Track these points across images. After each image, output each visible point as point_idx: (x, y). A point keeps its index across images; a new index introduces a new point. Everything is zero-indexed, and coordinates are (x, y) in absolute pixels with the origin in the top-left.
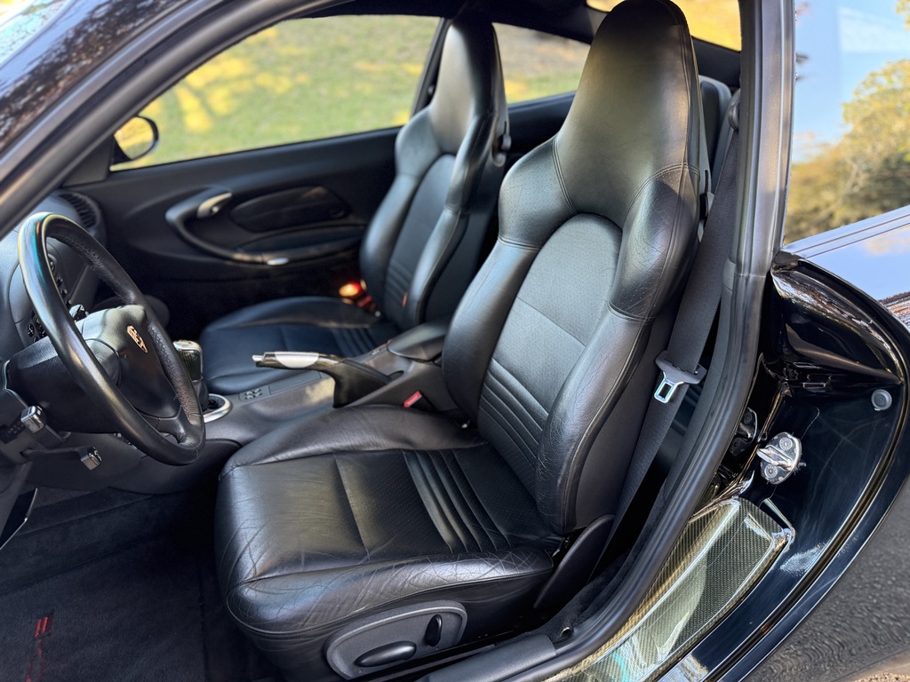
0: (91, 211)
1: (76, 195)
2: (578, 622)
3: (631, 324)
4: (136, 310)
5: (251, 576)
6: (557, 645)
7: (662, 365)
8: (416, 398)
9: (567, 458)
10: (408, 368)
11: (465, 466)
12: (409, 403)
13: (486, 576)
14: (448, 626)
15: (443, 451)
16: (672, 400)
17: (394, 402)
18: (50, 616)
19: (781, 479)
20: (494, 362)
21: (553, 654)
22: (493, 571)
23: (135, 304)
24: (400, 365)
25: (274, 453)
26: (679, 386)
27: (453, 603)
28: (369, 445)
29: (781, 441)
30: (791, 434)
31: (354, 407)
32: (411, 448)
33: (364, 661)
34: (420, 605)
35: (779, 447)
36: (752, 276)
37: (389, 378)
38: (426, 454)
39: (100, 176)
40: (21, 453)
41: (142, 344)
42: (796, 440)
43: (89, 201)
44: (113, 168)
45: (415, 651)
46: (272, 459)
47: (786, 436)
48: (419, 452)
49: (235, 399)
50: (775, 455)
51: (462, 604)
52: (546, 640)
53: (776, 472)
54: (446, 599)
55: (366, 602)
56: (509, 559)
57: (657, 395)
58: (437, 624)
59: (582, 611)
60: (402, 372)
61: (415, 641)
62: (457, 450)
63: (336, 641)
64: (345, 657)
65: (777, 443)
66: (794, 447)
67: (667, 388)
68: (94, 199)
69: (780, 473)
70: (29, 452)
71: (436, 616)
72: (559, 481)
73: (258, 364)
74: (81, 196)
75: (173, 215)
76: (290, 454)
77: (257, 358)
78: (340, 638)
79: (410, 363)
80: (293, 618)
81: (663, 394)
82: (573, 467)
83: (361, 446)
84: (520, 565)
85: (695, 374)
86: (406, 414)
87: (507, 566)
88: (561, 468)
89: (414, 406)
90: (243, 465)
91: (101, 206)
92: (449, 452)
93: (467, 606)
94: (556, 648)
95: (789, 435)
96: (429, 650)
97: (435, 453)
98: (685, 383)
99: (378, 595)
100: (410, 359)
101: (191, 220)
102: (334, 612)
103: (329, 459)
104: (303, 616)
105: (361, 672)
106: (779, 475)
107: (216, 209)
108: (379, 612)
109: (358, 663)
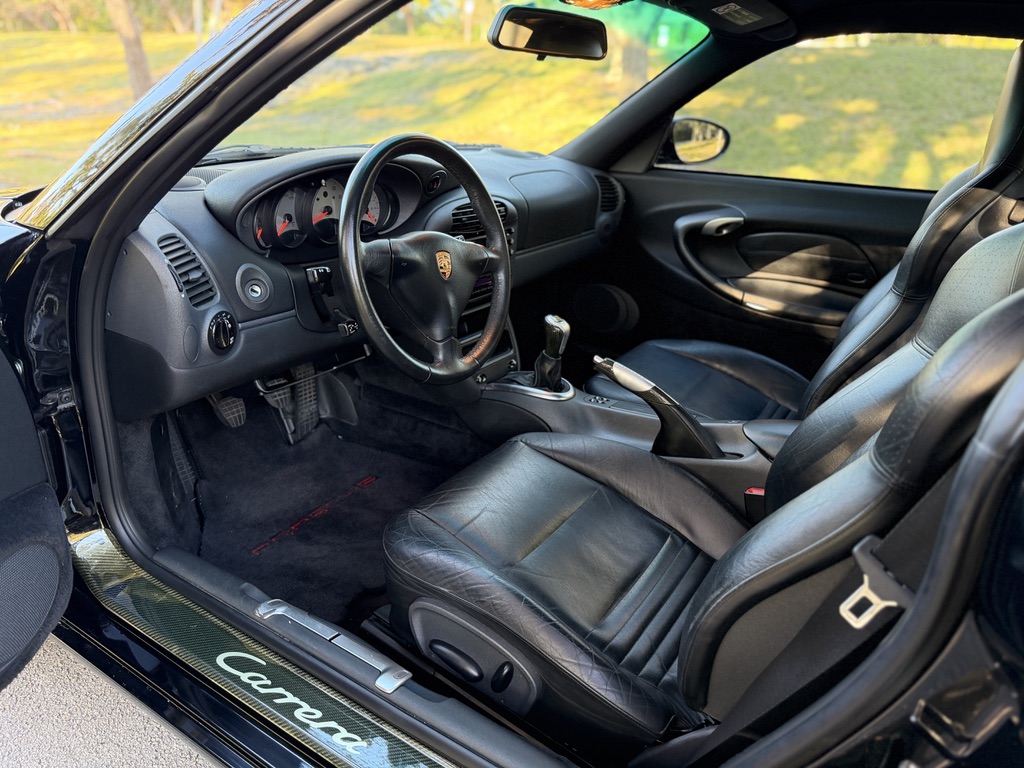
0: (617, 200)
1: (612, 179)
5: (423, 510)
10: (749, 455)
13: (565, 664)
14: (518, 686)
18: (377, 478)
24: (744, 448)
25: (555, 450)
27: (531, 665)
31: (666, 460)
33: (436, 646)
37: (722, 455)
39: (640, 167)
41: (447, 271)
43: (619, 189)
44: (656, 166)
45: (479, 680)
48: (692, 545)
49: (581, 394)
51: (544, 684)
54: (525, 656)
55: (453, 588)
57: (844, 609)
60: (741, 456)
61: (485, 671)
63: (421, 603)
64: (425, 625)
67: (865, 603)
68: (622, 185)
71: (507, 662)
74: (615, 182)
75: (682, 223)
76: (567, 459)
77: (598, 359)
79: (755, 452)
88: (699, 610)
90: (526, 444)
91: (628, 195)
93: (541, 684)
96: (493, 693)
100: (757, 448)
101: (695, 234)
105: (433, 656)
107: (725, 232)
108: (462, 610)
109: (432, 643)
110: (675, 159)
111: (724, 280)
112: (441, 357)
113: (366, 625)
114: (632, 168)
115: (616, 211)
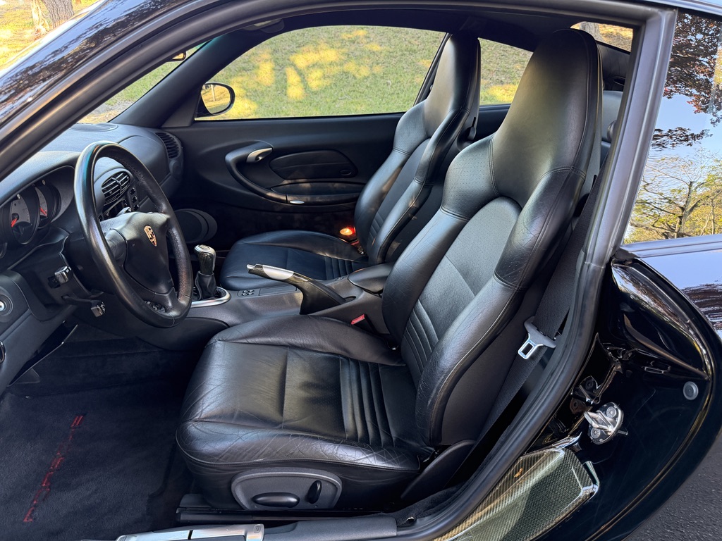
0: (176, 146)
1: (168, 134)
2: (421, 515)
3: (506, 289)
4: (160, 218)
5: (197, 417)
6: (399, 527)
7: (529, 327)
8: (361, 318)
9: (437, 385)
10: (359, 295)
11: (384, 379)
12: (355, 321)
13: (359, 462)
14: (326, 492)
15: (371, 363)
16: (532, 358)
17: (344, 318)
18: (84, 415)
19: (601, 440)
20: (419, 302)
21: (395, 534)
22: (366, 460)
23: (164, 213)
24: (355, 292)
25: (246, 337)
26: (540, 348)
27: (333, 475)
28: (316, 347)
29: (608, 410)
30: (617, 404)
31: (313, 316)
32: (348, 356)
33: (260, 499)
34: (305, 469)
35: (606, 414)
36: (593, 265)
37: (344, 300)
38: (357, 363)
39: (187, 124)
40: (62, 297)
41: (154, 240)
42: (619, 411)
43: (176, 140)
44: (196, 119)
45: (297, 503)
46: (245, 341)
47: (613, 406)
48: (353, 360)
49: (234, 293)
50: (601, 420)
51: (341, 478)
52: (392, 521)
53: (599, 434)
54: (328, 471)
55: (265, 456)
56: (382, 454)
57: (520, 352)
58: (317, 487)
59: (429, 508)
60: (355, 297)
61: (299, 496)
62: (382, 365)
63: (240, 478)
64: (245, 491)
65: (604, 410)
66: (617, 416)
67: (529, 347)
68: (179, 139)
69: (603, 436)
70: (66, 297)
71: (318, 481)
72: (429, 402)
73: (250, 271)
74: (171, 136)
75: (231, 157)
76: (257, 340)
77: (250, 267)
78: (242, 477)
79: (362, 292)
80: (212, 454)
81: (525, 352)
82: (441, 394)
83: (310, 346)
84: (389, 461)
85: (554, 340)
86: (350, 330)
87: (379, 458)
88: (432, 392)
89: (357, 325)
90: (223, 340)
91: (183, 144)
92: (376, 366)
93: (344, 482)
94: (398, 530)
95: (615, 406)
96: (309, 505)
97: (365, 364)
98: (544, 346)
99: (274, 453)
100: (362, 289)
101: (242, 163)
102: (241, 457)
103: (284, 351)
104: (219, 454)
105: (257, 507)
106: (600, 438)
107: (260, 158)
108: (274, 466)
109: (254, 500)
110: (206, 113)
111: (270, 190)
112: (170, 304)
113: (184, 517)
114: (179, 123)
115: (178, 156)
